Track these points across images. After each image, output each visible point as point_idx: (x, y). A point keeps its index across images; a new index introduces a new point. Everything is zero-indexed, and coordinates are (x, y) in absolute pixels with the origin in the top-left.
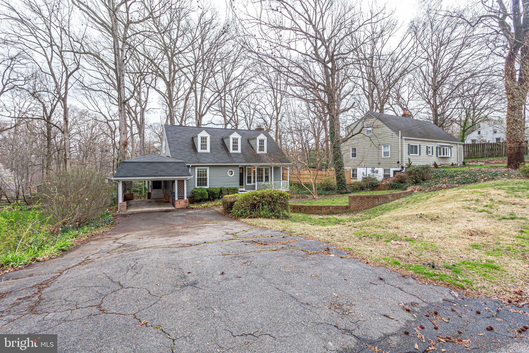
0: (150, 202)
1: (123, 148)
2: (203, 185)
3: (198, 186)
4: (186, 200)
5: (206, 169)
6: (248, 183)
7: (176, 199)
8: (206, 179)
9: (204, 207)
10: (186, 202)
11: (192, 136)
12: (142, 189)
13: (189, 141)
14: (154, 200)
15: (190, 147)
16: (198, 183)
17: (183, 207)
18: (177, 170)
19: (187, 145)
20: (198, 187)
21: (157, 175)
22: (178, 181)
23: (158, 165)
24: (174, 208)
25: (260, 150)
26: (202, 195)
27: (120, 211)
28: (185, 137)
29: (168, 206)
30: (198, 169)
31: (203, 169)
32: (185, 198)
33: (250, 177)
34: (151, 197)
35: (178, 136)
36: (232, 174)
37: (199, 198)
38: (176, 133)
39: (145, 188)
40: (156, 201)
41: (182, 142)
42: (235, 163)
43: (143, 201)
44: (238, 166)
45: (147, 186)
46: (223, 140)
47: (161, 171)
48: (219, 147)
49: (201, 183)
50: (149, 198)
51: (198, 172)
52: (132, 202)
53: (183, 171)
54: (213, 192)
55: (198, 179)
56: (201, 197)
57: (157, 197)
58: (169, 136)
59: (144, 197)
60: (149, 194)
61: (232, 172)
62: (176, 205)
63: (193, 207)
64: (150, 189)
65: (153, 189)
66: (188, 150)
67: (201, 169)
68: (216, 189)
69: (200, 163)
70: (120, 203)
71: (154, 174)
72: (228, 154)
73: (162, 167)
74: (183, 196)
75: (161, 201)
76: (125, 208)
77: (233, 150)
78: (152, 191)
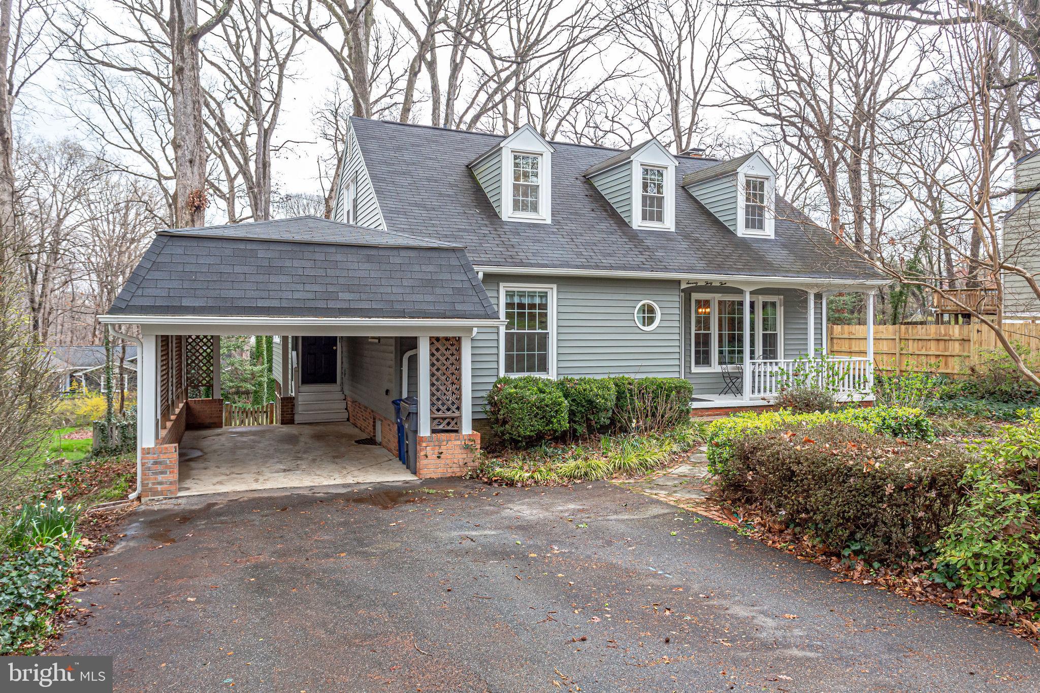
0: (292, 440)
1: (188, 217)
2: (531, 369)
3: (509, 369)
4: (471, 438)
5: (544, 295)
6: (697, 363)
7: (425, 430)
8: (544, 338)
9: (572, 477)
10: (468, 448)
11: (466, 163)
12: (260, 384)
13: (456, 175)
14: (307, 430)
15: (467, 199)
16: (509, 358)
17: (458, 472)
18: (430, 284)
19: (450, 192)
20: (514, 376)
21: (331, 305)
22: (434, 341)
23: (339, 257)
24: (409, 477)
25: (750, 224)
26: (543, 412)
27: (146, 490)
28: (437, 165)
29: (377, 464)
30: (510, 294)
31: (532, 295)
32: (467, 429)
33: (707, 338)
34: (297, 418)
35: (407, 156)
36: (651, 320)
37: (528, 427)
38: (399, 149)
39: (272, 382)
40: (318, 437)
41: (428, 180)
42: (666, 269)
43: (261, 433)
44: (678, 282)
45: (278, 375)
46: (587, 180)
47: (349, 288)
48: (584, 207)
49: (520, 358)
50: (288, 418)
51: (509, 305)
52: (215, 440)
53: (458, 291)
54: (590, 402)
55: (509, 337)
56: (539, 425)
57: (319, 418)
58: (373, 156)
59: (269, 413)
60: (288, 404)
61: (651, 310)
62: (422, 462)
63: (507, 473)
64: (292, 384)
65: (304, 382)
66: (460, 210)
67: (522, 295)
68: (603, 386)
69: (522, 264)
70: (146, 451)
71: (321, 304)
72: (625, 234)
73: (357, 267)
74: (457, 420)
75: (340, 436)
76: (173, 476)
77: (644, 218)
78: (298, 391)
